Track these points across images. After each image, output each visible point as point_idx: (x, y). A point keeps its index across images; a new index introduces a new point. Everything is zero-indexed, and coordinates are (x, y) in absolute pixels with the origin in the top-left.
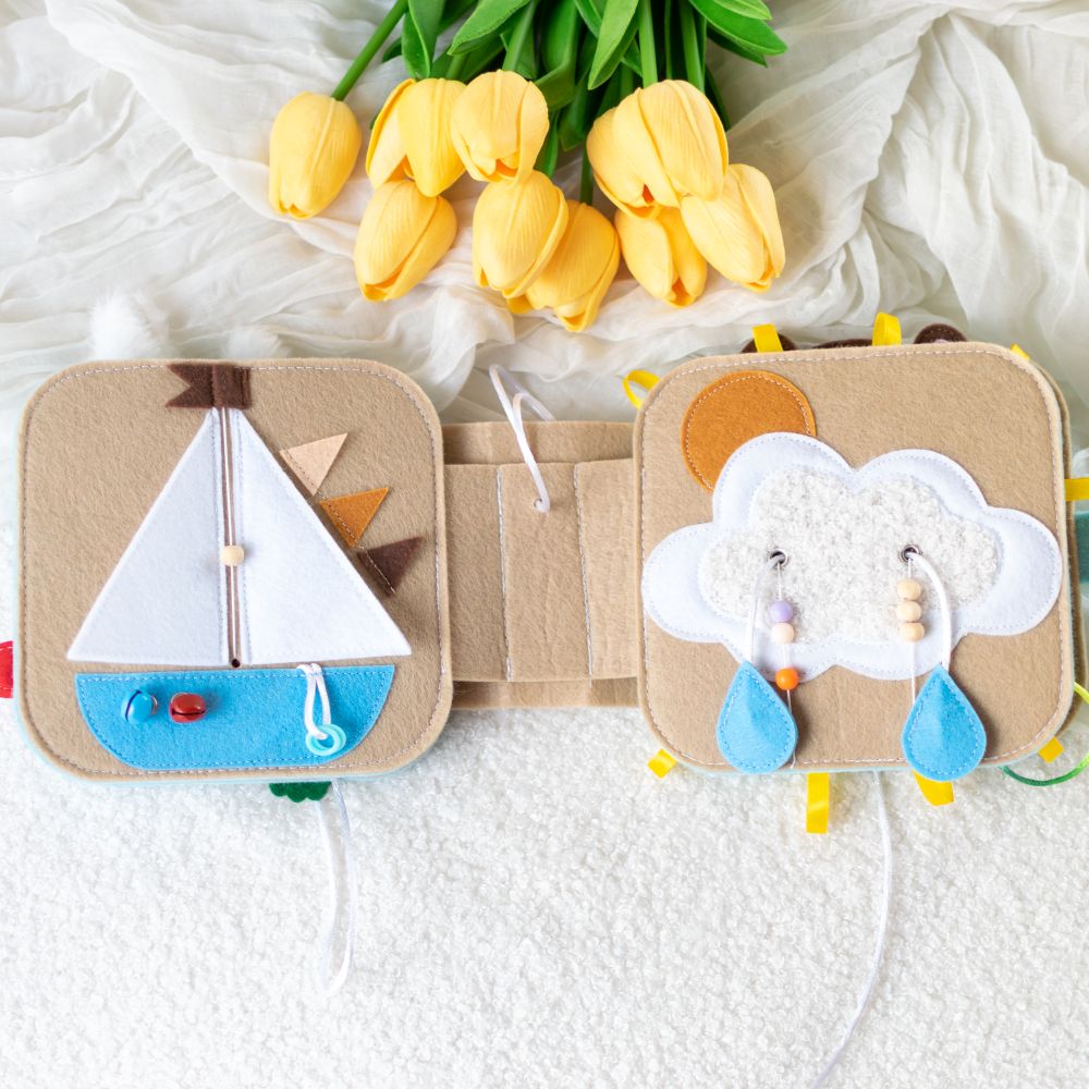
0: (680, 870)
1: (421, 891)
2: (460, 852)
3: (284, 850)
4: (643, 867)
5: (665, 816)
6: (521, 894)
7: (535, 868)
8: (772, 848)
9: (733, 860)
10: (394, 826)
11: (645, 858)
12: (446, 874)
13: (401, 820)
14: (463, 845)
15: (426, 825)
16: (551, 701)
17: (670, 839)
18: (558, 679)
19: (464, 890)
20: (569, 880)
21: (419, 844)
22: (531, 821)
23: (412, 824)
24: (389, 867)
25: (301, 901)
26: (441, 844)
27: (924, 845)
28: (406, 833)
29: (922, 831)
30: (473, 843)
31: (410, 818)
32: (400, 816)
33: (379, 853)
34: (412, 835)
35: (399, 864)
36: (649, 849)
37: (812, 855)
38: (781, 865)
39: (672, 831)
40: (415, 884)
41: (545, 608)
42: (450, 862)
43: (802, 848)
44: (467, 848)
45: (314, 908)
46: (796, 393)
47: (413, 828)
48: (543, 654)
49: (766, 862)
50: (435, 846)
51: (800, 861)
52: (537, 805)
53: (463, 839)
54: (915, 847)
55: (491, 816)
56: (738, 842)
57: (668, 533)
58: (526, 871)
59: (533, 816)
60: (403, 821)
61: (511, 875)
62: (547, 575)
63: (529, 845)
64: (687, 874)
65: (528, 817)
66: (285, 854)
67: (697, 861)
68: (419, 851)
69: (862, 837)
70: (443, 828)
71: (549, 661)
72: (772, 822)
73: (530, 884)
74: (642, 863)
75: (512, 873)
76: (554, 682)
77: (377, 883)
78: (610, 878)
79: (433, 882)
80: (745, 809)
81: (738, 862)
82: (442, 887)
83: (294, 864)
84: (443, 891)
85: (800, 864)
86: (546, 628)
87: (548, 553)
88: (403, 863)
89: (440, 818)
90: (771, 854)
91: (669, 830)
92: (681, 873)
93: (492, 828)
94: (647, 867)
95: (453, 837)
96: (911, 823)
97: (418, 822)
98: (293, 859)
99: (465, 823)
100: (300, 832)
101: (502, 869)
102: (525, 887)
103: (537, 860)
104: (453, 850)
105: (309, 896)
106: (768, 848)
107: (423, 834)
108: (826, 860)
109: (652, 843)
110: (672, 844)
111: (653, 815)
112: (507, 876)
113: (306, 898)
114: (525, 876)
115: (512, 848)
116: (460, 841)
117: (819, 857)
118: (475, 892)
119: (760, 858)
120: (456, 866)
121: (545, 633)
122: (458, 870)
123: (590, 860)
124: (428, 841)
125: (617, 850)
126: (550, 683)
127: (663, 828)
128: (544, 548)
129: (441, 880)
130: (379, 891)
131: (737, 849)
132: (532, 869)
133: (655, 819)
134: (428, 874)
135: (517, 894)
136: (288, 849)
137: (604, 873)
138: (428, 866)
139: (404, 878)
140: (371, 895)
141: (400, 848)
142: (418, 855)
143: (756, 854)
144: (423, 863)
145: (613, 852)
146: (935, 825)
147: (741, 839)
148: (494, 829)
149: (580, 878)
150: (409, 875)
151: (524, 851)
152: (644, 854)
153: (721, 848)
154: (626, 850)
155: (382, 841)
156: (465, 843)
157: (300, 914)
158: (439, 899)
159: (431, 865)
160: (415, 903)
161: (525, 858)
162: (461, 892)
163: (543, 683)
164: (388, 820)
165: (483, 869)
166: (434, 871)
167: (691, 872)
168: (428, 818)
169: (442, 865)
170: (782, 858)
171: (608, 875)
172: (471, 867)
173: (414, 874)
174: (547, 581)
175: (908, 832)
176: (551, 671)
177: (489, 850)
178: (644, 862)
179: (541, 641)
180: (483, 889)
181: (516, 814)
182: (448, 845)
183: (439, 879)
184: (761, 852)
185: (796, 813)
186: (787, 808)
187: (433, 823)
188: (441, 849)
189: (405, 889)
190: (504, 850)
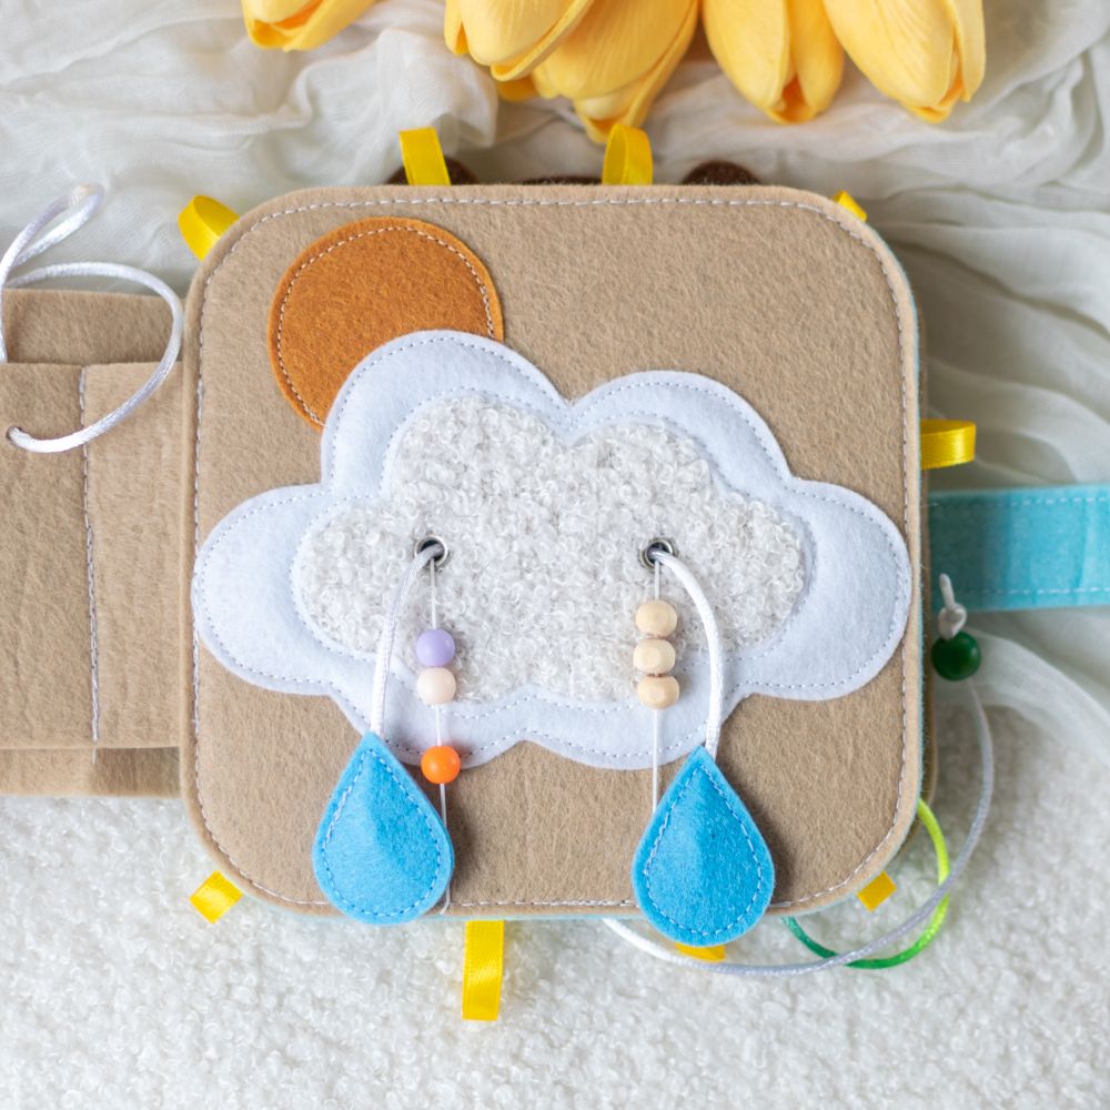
0: (675, 1084)
1: (239, 1078)
2: (311, 1015)
3: (12, 978)
4: (614, 1075)
5: (660, 989)
6: (406, 1099)
7: (435, 1059)
8: (830, 1062)
9: (765, 1077)
10: (204, 954)
11: (621, 1060)
12: (282, 1051)
13: (219, 948)
14: (318, 1004)
15: (259, 961)
16: (23, 784)
17: (664, 1028)
18: (36, 745)
19: (310, 1084)
20: (490, 1086)
21: (242, 993)
22: (436, 973)
23: (235, 956)
24: (188, 1030)
25: (31, 1073)
26: (281, 997)
27: (1080, 1088)
28: (224, 971)
29: (1078, 1065)
30: (334, 1001)
31: (233, 946)
32: (218, 941)
33: (173, 1002)
34: (233, 976)
35: (206, 1026)
36: (627, 1042)
37: (894, 1083)
38: (841, 1094)
39: (671, 1014)
40: (227, 1066)
41: (18, 620)
42: (292, 1033)
43: (879, 1068)
44: (323, 1009)
45: (51, 1086)
46: (472, 262)
47: (237, 965)
48: (11, 700)
49: (818, 1086)
50: (269, 1002)
51: (873, 1091)
52: (450, 945)
53: (319, 994)
54: (1065, 1091)
55: (370, 958)
56: (776, 1047)
57: (241, 500)
58: (419, 1061)
59: (441, 965)
60: (222, 949)
61: (392, 1064)
62: (24, 563)
63: (429, 1016)
64: (685, 1094)
65: (433, 966)
66: (13, 984)
67: (704, 1073)
68: (241, 1006)
69: (980, 1062)
70: (287, 970)
71: (22, 713)
72: (834, 1017)
73: (422, 1084)
74: (612, 1067)
75: (394, 1061)
76: (31, 751)
77: (165, 1056)
78: (560, 1088)
79: (258, 1063)
80: (793, 989)
81: (772, 1082)
82: (275, 1072)
83: (25, 1004)
84: (274, 1082)
85: (873, 1097)
86: (19, 656)
87: (27, 522)
88: (212, 1027)
89: (284, 951)
90: (827, 1073)
91: (665, 1012)
92: (675, 1092)
93: (369, 980)
94: (621, 1075)
95: (302, 987)
96: (1062, 1048)
97: (246, 955)
98: (26, 995)
99: (324, 964)
100: (43, 951)
101: (377, 1053)
102: (413, 1087)
103: (440, 1044)
104: (299, 1009)
105: (45, 1064)
106: (823, 1062)
107: (251, 977)
108: (915, 1094)
109: (634, 1032)
110: (665, 1037)
111: (639, 982)
112: (386, 1065)
113: (39, 1067)
114: (416, 1069)
115: (399, 1017)
116: (313, 996)
117: (906, 1087)
118: (329, 1089)
119: (808, 1078)
120: (302, 1040)
121: (16, 663)
122: (303, 1047)
123: (527, 1052)
124: (259, 990)
125: (574, 1040)
126: (23, 753)
127: (654, 1008)
128: (21, 514)
129: (273, 1062)
130: (166, 1071)
131: (771, 1057)
132: (429, 1058)
133: (643, 992)
134: (252, 1048)
135: (400, 1099)
136: (18, 976)
137: (549, 1079)
138: (253, 1034)
139: (211, 1053)
140: (151, 1074)
141: (210, 998)
142: (239, 1013)
143: (804, 1071)
144: (247, 1027)
145: (567, 1041)
146: (1101, 1056)
147: (779, 1040)
148: (373, 983)
149: (508, 1082)
150: (220, 1048)
151: (417, 1024)
152: (619, 1052)
153: (746, 1055)
154: (589, 1042)
155: (181, 981)
156: (321, 1000)
157: (27, 1095)
158: (267, 1094)
159: (260, 1032)
160: (226, 1097)
161: (419, 1039)
162: (306, 1085)
163: (11, 751)
164: (195, 946)
165: (347, 1049)
166: (263, 1045)
167: (692, 1091)
168: (263, 949)
169: (278, 1035)
170: (846, 1082)
171: (556, 1083)
172: (327, 1042)
173: (230, 1045)
174: (25, 573)
175: (1057, 1061)
176: (24, 732)
177: (359, 1018)
178: (618, 1066)
179: (9, 679)
180: (342, 1085)
181: (413, 957)
182: (292, 1000)
183: (270, 1060)
184: (812, 1067)
185: (875, 1006)
186: (861, 996)
187: (270, 959)
188: (280, 1005)
189: (210, 1072)
190: (386, 1019)
